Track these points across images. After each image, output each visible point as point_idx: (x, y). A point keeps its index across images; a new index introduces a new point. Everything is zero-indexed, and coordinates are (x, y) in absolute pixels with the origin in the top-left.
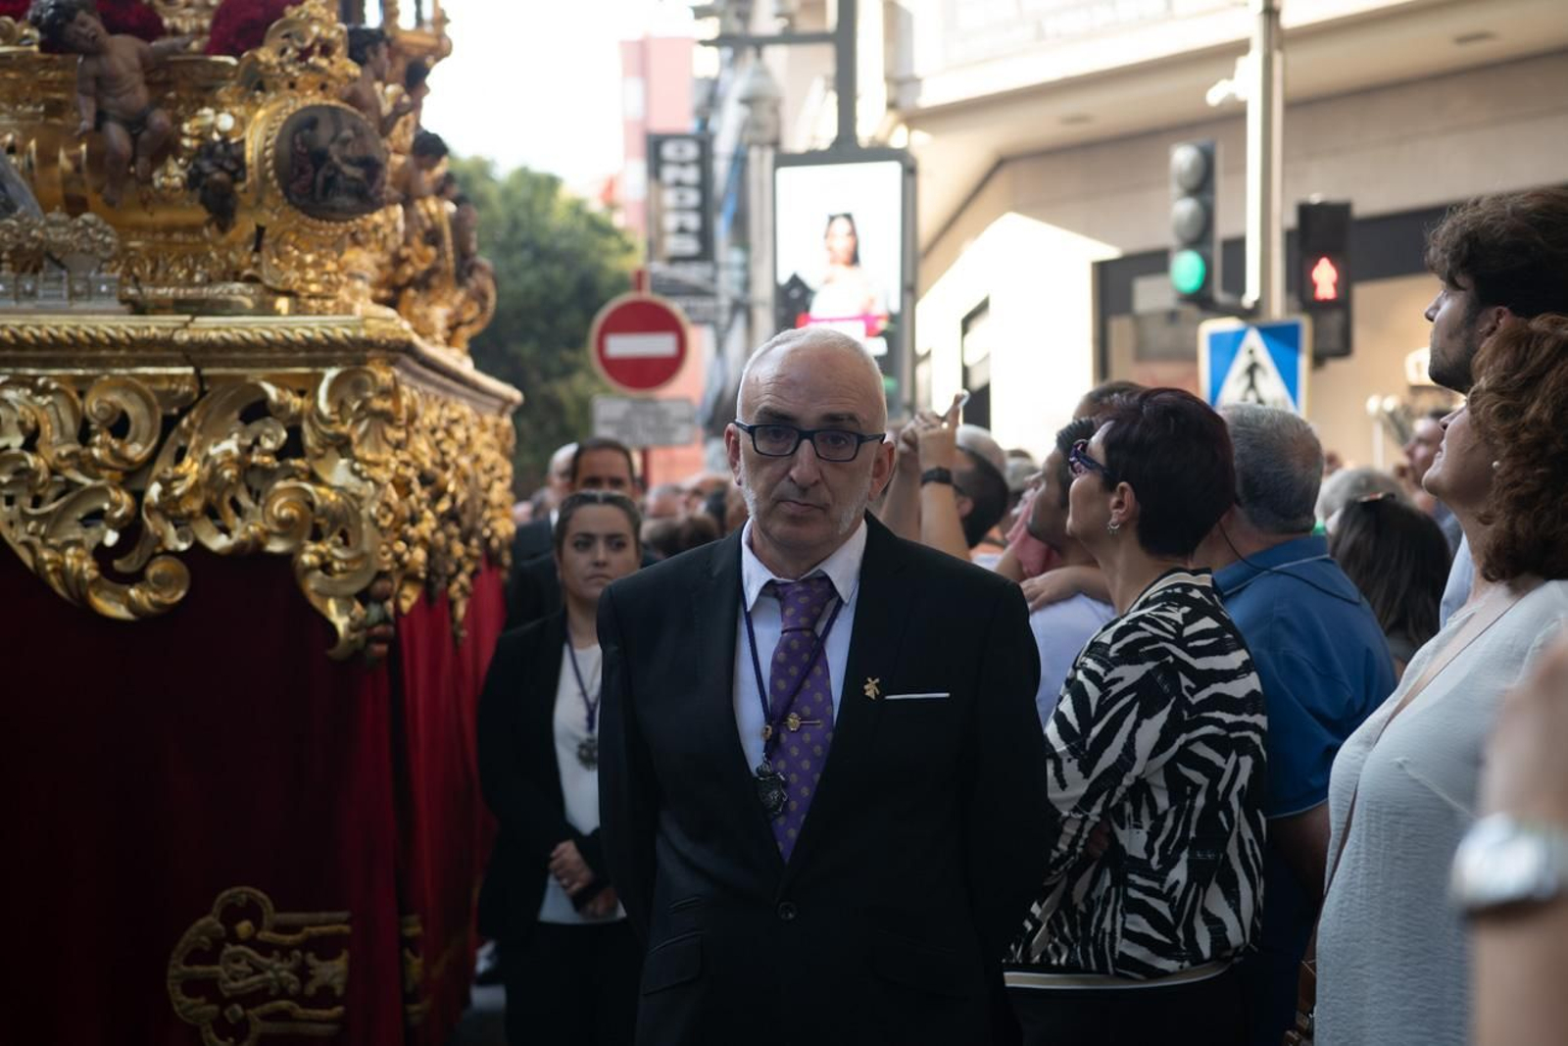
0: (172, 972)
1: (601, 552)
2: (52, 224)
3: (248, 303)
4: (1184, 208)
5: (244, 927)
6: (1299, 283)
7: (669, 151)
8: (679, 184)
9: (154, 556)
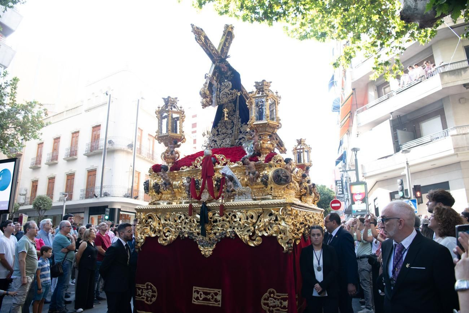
0: (262, 301)
1: (316, 237)
2: (243, 188)
3: (271, 198)
4: (400, 186)
5: (272, 295)
6: (415, 194)
7: (338, 182)
8: (339, 186)
9: (257, 237)
